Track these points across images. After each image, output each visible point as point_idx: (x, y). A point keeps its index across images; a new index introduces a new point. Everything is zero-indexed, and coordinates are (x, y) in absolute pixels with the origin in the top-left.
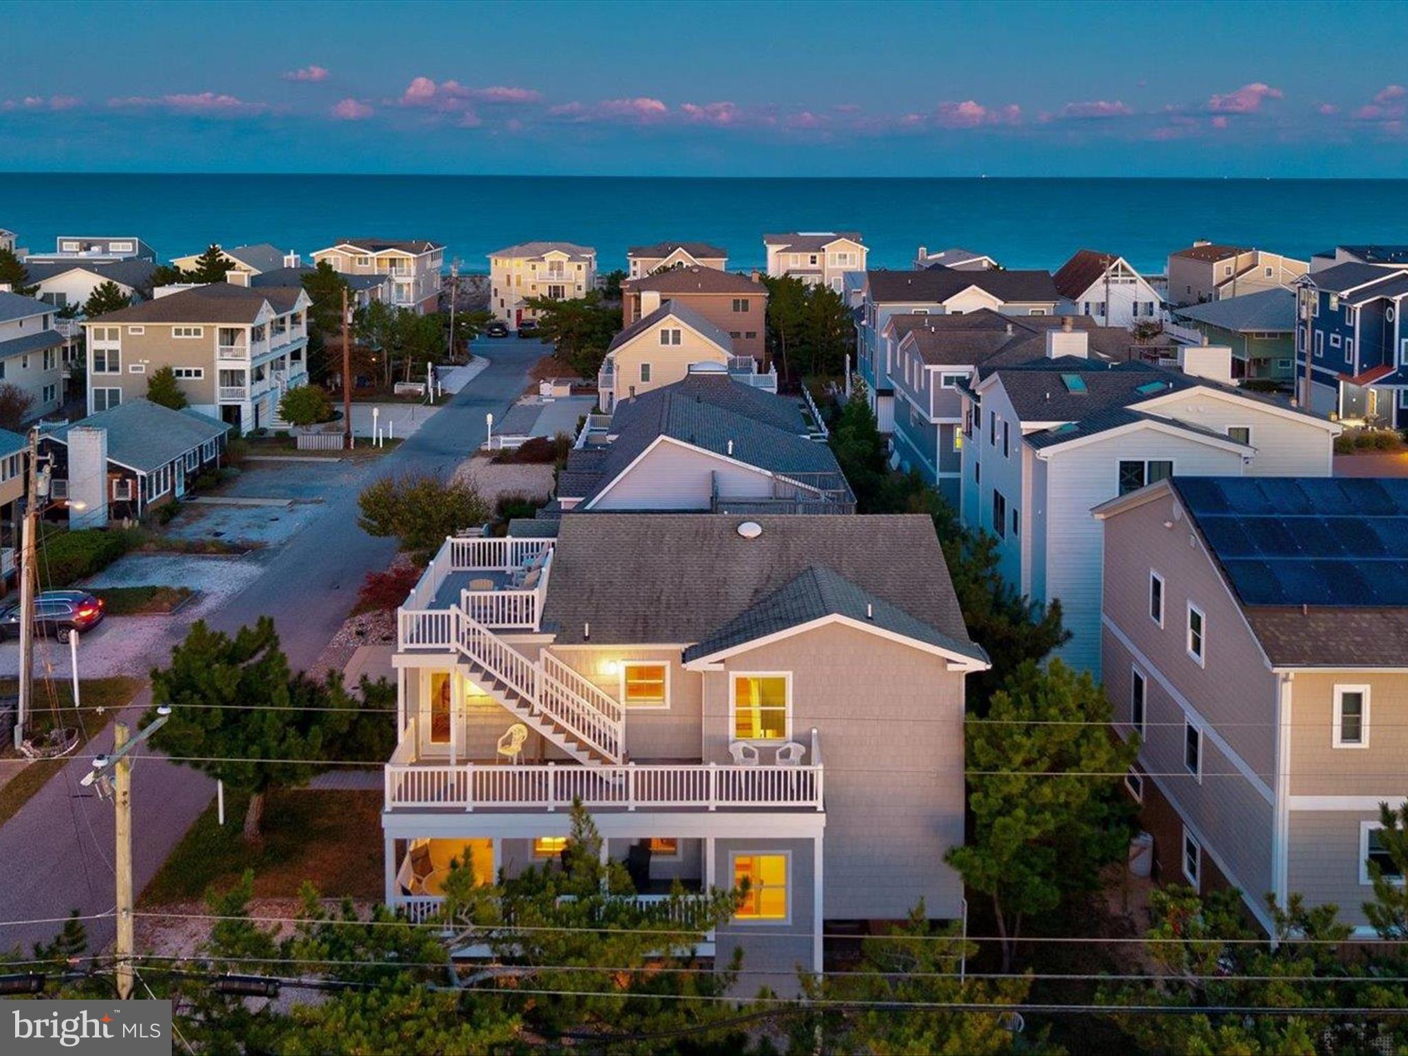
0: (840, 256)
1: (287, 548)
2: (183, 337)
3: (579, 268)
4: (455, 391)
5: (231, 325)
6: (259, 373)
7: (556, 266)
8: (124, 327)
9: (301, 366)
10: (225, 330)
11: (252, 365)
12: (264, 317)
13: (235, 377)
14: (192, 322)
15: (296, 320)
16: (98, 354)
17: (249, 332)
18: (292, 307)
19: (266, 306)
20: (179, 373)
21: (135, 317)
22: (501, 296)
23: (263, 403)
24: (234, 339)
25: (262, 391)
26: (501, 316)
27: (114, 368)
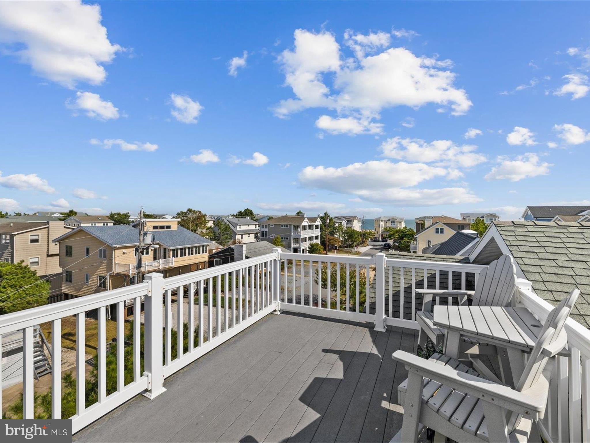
0: (490, 219)
2: (283, 228)
3: (400, 223)
4: (362, 252)
5: (296, 225)
6: (304, 240)
7: (393, 222)
8: (269, 225)
9: (318, 241)
10: (294, 226)
11: (302, 237)
12: (305, 223)
13: (297, 240)
14: (286, 223)
15: (317, 227)
16: (263, 232)
17: (301, 227)
18: (315, 223)
19: (306, 220)
20: (282, 238)
21: (271, 222)
22: (377, 231)
23: (306, 249)
24: (297, 229)
25: (305, 246)
26: (377, 235)
27: (266, 236)
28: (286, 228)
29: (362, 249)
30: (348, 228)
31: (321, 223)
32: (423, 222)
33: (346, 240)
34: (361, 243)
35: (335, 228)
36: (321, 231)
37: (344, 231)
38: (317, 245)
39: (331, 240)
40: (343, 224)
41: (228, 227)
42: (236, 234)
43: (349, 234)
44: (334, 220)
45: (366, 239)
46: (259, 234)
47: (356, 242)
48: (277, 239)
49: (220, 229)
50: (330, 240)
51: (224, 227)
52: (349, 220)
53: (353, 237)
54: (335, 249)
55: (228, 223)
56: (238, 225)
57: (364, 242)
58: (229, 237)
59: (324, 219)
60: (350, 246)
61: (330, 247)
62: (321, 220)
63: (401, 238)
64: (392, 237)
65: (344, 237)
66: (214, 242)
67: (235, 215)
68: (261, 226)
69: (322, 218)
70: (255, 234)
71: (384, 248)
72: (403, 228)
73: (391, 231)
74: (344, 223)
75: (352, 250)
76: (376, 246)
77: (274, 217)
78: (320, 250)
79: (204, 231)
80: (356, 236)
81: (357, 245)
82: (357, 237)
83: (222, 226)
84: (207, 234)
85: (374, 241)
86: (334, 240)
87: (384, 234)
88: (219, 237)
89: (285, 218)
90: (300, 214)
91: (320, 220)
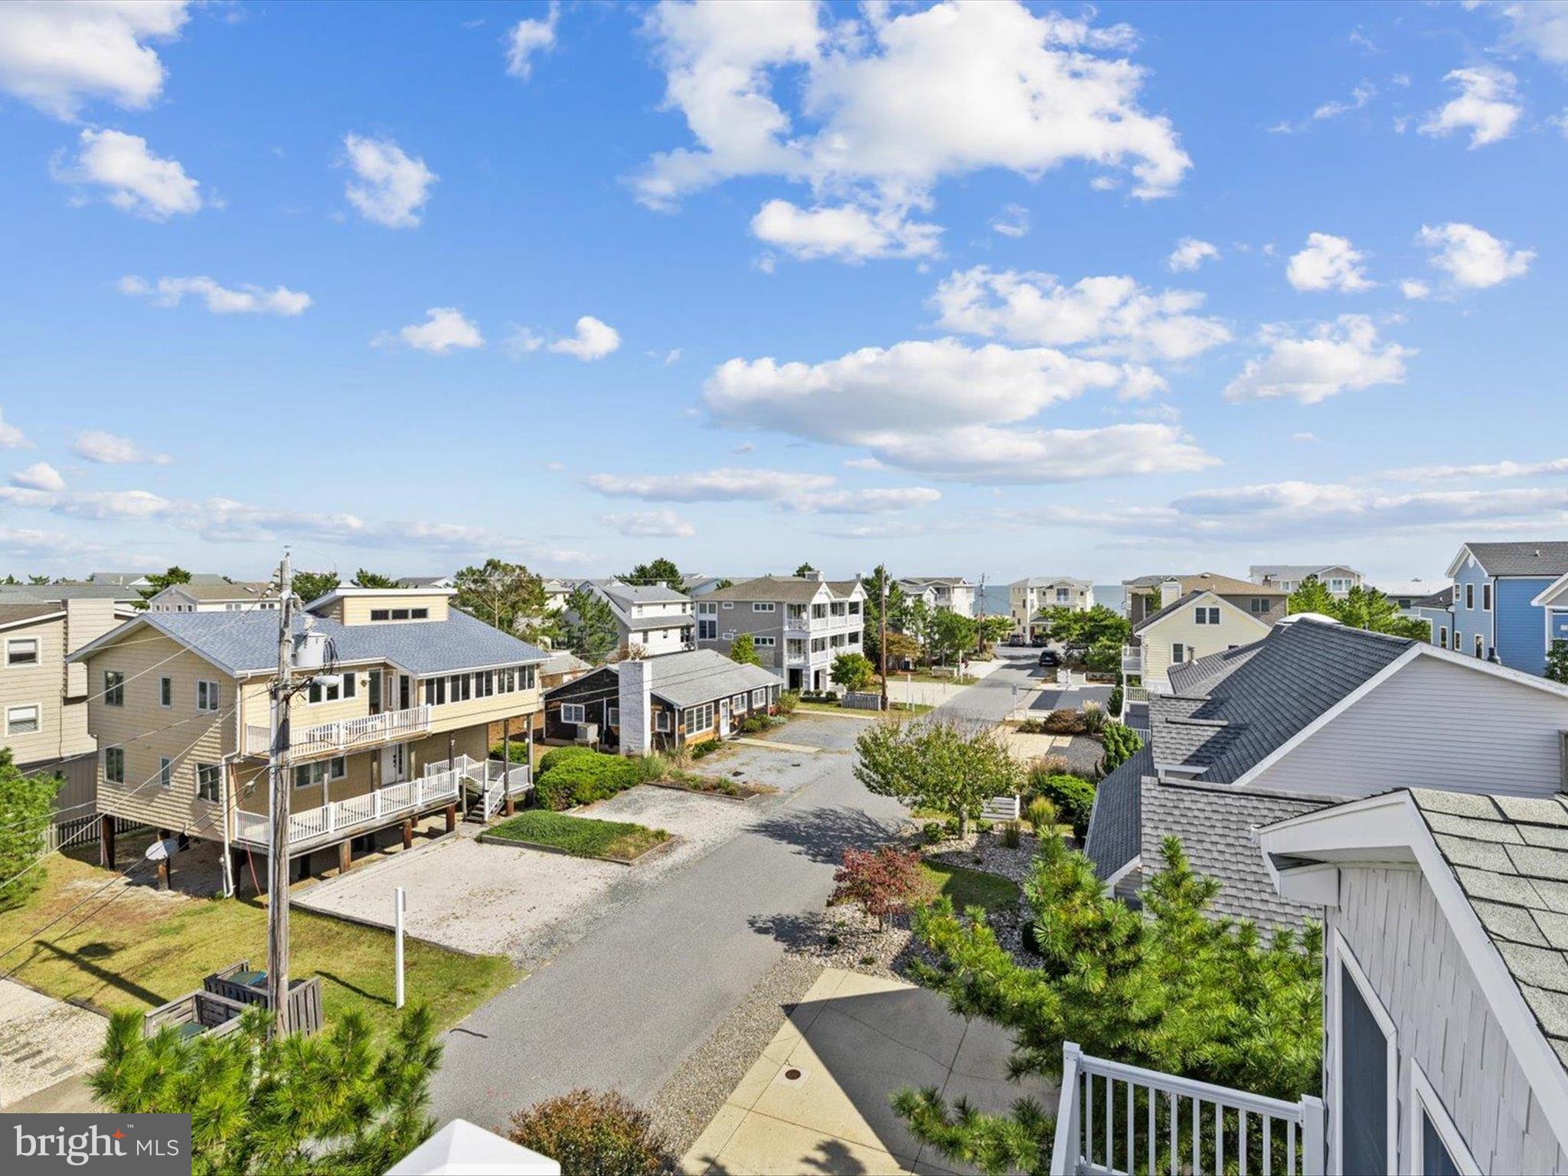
0: (1334, 582)
1: (795, 796)
2: (761, 611)
3: (1082, 594)
4: (982, 676)
5: (795, 602)
6: (819, 645)
7: (1063, 592)
8: (720, 603)
9: (858, 649)
10: (791, 607)
11: (813, 636)
12: (822, 597)
13: (798, 645)
14: (768, 599)
15: (854, 608)
16: (702, 624)
17: (810, 609)
18: (849, 595)
19: (824, 588)
20: (757, 641)
21: (727, 595)
22: (1018, 616)
23: (824, 671)
24: (799, 613)
25: (823, 661)
26: (1018, 630)
27: (713, 636)
28: (767, 611)
29: (980, 669)
30: (940, 609)
31: (866, 597)
32: (1152, 592)
33: (935, 645)
34: (976, 651)
35: (905, 612)
36: (865, 620)
37: (929, 619)
38: (854, 658)
39: (893, 643)
40: (924, 598)
41: (607, 610)
42: (627, 630)
43: (942, 628)
44: (901, 588)
45: (988, 640)
46: (692, 630)
47: (963, 646)
48: (742, 643)
49: (583, 616)
50: (891, 643)
51: (594, 612)
52: (942, 589)
53: (954, 636)
54: (906, 668)
55: (605, 599)
56: (635, 605)
57: (983, 649)
58: (609, 638)
59: (873, 587)
60: (946, 661)
61: (890, 664)
62: (866, 589)
63: (1090, 637)
64: (1064, 635)
65: (929, 634)
66: (567, 653)
67: (628, 576)
68: (697, 606)
69: (866, 582)
70: (682, 628)
71: (1041, 665)
72: (1093, 608)
73: (1059, 618)
74: (929, 596)
75: (952, 673)
76: (1018, 658)
77: (735, 583)
78: (864, 673)
79: (537, 622)
80: (964, 632)
81: (967, 657)
82: (966, 636)
83: (588, 608)
84: (544, 632)
85: (1011, 645)
86: (903, 643)
87: (1038, 626)
88: (580, 639)
89: (766, 583)
90: (806, 573)
91: (862, 590)
